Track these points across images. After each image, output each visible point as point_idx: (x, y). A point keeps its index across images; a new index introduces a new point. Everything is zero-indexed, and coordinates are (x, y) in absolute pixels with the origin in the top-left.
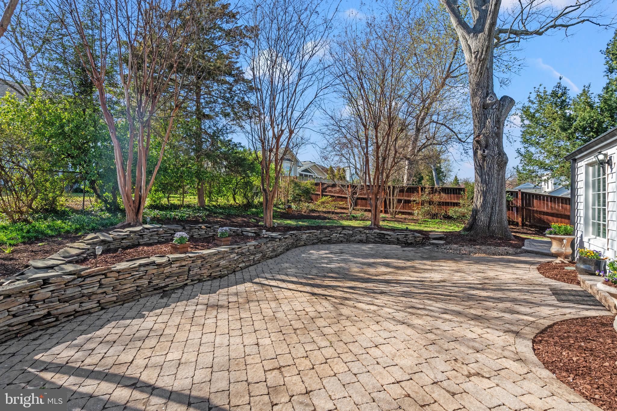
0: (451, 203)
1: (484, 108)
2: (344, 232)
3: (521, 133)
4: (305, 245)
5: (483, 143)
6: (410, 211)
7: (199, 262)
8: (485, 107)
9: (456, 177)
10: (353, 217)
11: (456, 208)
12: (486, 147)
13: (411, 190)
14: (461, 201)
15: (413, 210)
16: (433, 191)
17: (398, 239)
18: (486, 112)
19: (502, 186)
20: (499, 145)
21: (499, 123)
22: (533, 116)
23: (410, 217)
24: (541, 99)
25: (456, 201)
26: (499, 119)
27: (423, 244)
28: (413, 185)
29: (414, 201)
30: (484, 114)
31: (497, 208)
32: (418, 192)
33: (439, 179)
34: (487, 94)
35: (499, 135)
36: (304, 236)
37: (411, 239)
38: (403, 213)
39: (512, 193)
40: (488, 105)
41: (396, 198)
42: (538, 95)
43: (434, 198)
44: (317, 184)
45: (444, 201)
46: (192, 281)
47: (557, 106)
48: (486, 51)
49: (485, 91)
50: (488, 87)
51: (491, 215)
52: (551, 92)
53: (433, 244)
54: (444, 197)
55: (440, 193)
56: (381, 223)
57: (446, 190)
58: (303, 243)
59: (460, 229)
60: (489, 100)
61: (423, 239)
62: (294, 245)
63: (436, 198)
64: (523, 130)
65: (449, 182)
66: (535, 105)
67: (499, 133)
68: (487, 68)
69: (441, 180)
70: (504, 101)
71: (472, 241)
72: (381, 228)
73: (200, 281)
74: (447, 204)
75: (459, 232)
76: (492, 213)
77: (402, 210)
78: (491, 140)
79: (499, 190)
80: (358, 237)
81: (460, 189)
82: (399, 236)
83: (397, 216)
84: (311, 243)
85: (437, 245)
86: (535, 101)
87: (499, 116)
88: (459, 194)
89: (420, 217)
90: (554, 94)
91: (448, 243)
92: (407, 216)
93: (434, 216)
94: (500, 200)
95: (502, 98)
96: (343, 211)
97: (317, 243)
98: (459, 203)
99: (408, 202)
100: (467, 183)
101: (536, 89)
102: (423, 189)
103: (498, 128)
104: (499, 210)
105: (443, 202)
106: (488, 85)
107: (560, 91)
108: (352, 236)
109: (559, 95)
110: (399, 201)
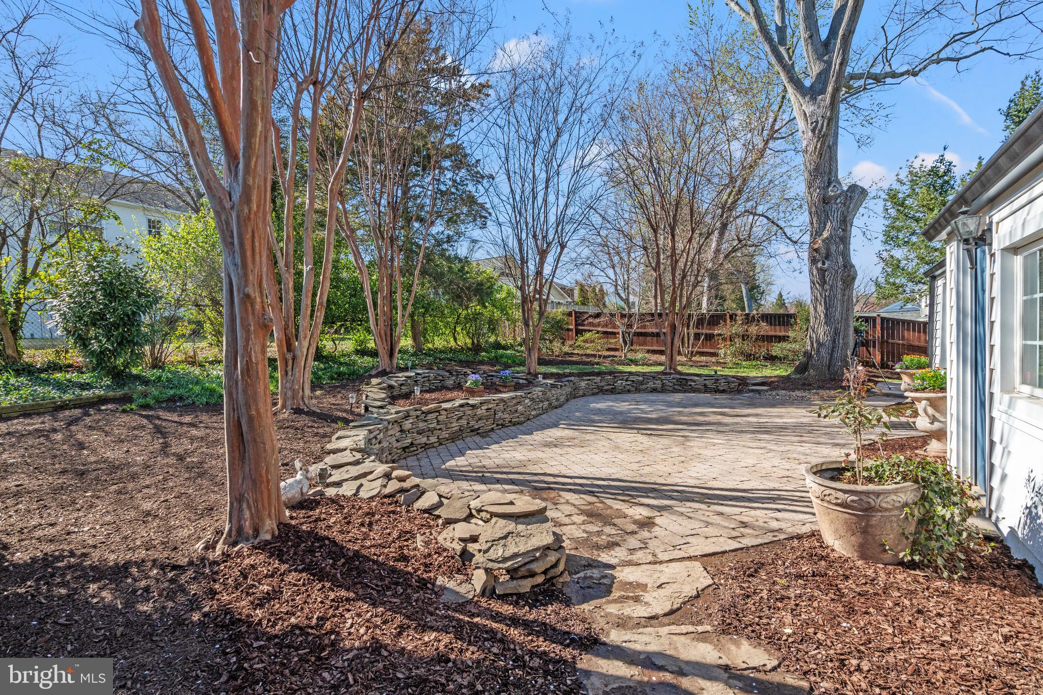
0: (775, 336)
1: (824, 202)
2: (631, 378)
3: (884, 228)
4: (584, 395)
5: (823, 251)
6: (712, 351)
7: (501, 406)
8: (825, 200)
9: (780, 295)
10: (631, 360)
11: (784, 345)
12: (827, 257)
13: (715, 319)
14: (791, 334)
15: (719, 349)
16: (749, 319)
17: (705, 385)
18: (827, 207)
19: (848, 310)
20: (846, 255)
21: (845, 223)
22: (902, 205)
23: (714, 359)
24: (915, 178)
25: (782, 334)
26: (845, 217)
27: (739, 392)
28: (717, 310)
29: (720, 335)
30: (825, 211)
31: (841, 341)
32: (725, 321)
33: (752, 298)
34: (829, 183)
35: (845, 240)
36: (583, 384)
37: (723, 385)
38: (702, 354)
39: (867, 319)
40: (831, 197)
41: (692, 331)
42: (911, 173)
43: (750, 330)
44: (570, 314)
45: (765, 334)
46: (498, 425)
47: (937, 190)
48: (828, 124)
49: (826, 178)
50: (830, 173)
51: (833, 351)
52: (929, 168)
53: (753, 391)
54: (765, 328)
55: (758, 321)
56: (679, 368)
57: (768, 318)
58: (581, 393)
59: (789, 372)
60: (832, 191)
61: (740, 385)
62: (573, 396)
63: (753, 329)
64: (887, 223)
65: (768, 303)
66: (905, 187)
67: (845, 238)
68: (829, 146)
69: (756, 300)
70: (853, 191)
71: (806, 386)
72: (680, 373)
73: (503, 426)
74: (769, 339)
75: (788, 376)
76: (833, 347)
77: (700, 350)
78: (833, 248)
79: (844, 316)
80: (651, 385)
81: (790, 316)
82: (707, 382)
83: (694, 359)
84: (591, 392)
85: (759, 392)
86: (905, 180)
87: (846, 213)
88: (788, 322)
89: (729, 359)
90: (934, 171)
91: (772, 389)
92: (709, 359)
93: (749, 357)
94: (845, 330)
95: (850, 187)
96: (612, 353)
97: (597, 394)
98: (788, 337)
99: (709, 337)
100: (800, 304)
101: (909, 163)
102: (733, 317)
103: (843, 230)
104: (844, 344)
105: (763, 336)
106: (830, 170)
107: (943, 167)
108: (642, 383)
109: (940, 174)
110: (697, 336)
